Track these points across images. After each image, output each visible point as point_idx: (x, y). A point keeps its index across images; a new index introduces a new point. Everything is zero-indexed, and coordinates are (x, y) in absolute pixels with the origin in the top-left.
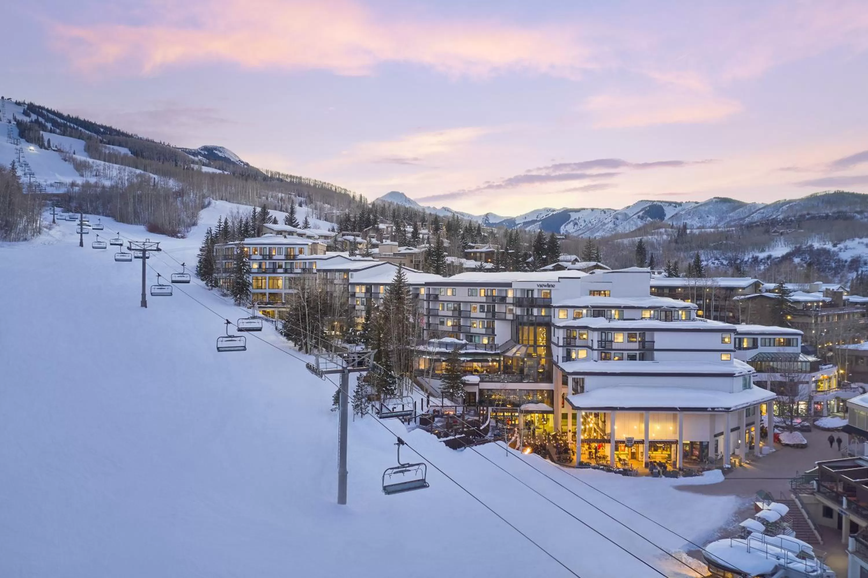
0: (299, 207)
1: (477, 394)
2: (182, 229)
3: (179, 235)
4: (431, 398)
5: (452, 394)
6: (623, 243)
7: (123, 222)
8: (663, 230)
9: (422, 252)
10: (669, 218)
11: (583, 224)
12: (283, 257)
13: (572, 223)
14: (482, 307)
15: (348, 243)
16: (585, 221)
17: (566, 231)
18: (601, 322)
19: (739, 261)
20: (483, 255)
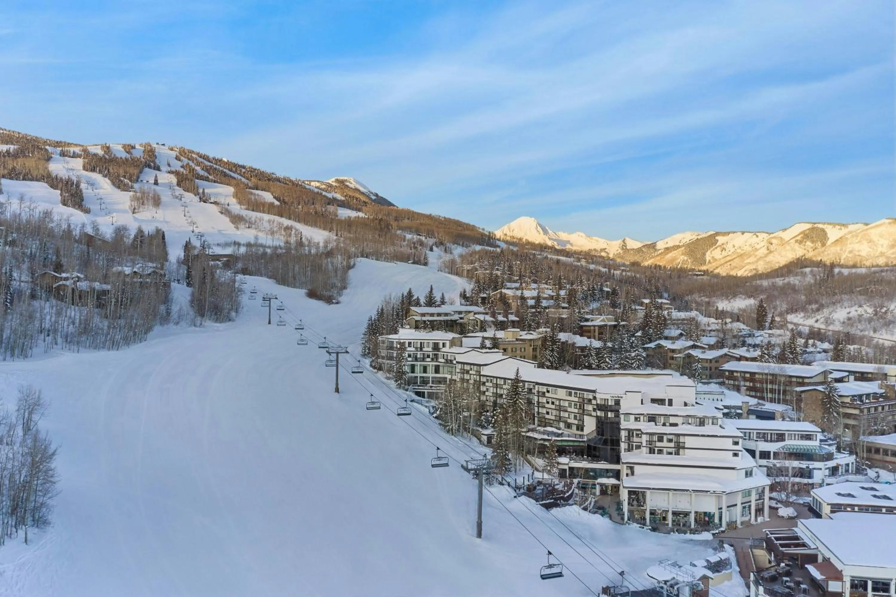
0: (430, 252)
1: (568, 470)
2: (335, 292)
3: (334, 301)
4: (535, 472)
5: (549, 471)
6: (761, 286)
7: (284, 284)
8: (808, 270)
9: (540, 338)
10: (832, 243)
11: (733, 250)
12: (430, 349)
13: (719, 248)
14: (576, 405)
15: (479, 321)
16: (734, 246)
17: (713, 257)
18: (651, 427)
19: (884, 310)
20: (597, 328)
